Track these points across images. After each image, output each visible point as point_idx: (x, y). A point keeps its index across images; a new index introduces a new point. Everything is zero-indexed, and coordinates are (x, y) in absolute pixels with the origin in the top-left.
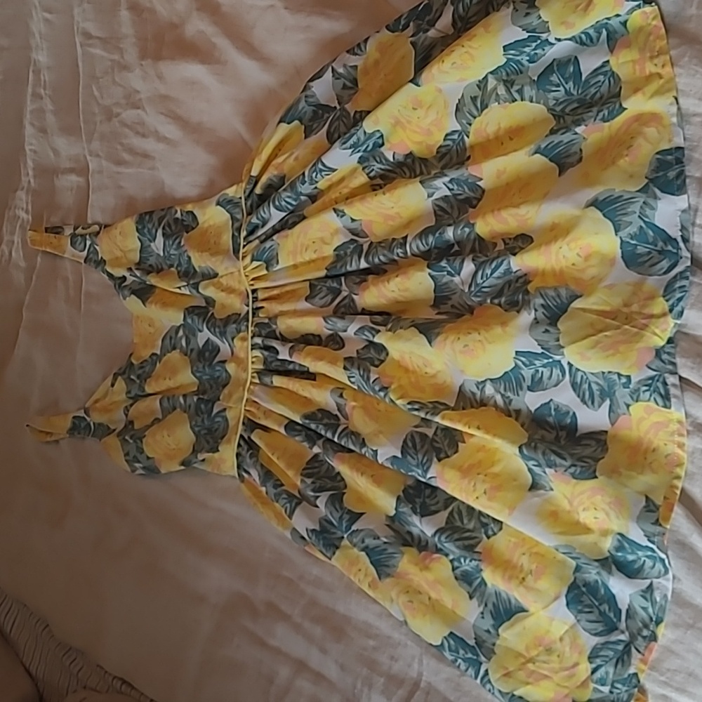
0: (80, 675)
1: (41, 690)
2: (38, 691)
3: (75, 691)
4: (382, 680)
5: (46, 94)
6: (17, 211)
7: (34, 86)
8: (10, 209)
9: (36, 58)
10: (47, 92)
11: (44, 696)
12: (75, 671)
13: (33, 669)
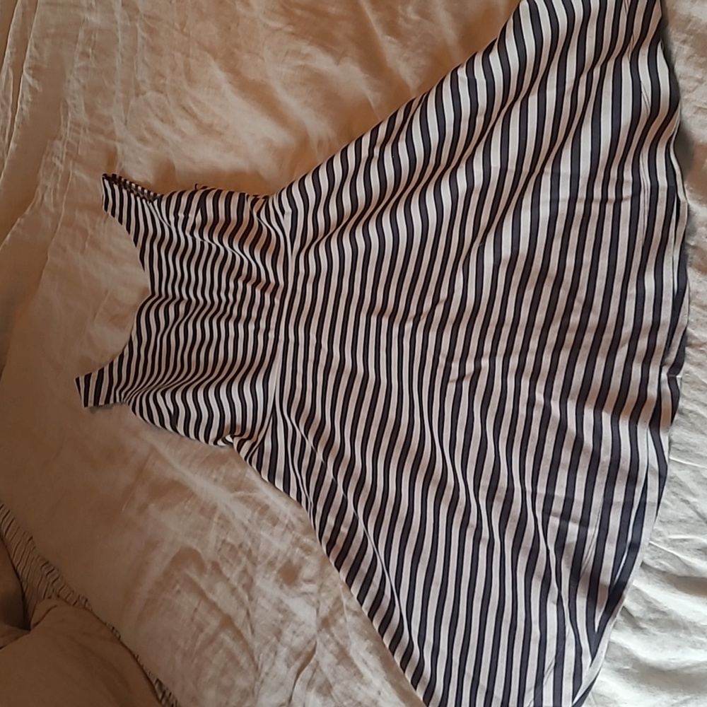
0: (55, 584)
1: (24, 589)
2: (22, 589)
3: (50, 597)
5: (93, 53)
6: (53, 158)
7: (84, 45)
8: (48, 154)
9: (89, 18)
10: (94, 52)
11: (26, 595)
12: (51, 581)
13: (20, 569)
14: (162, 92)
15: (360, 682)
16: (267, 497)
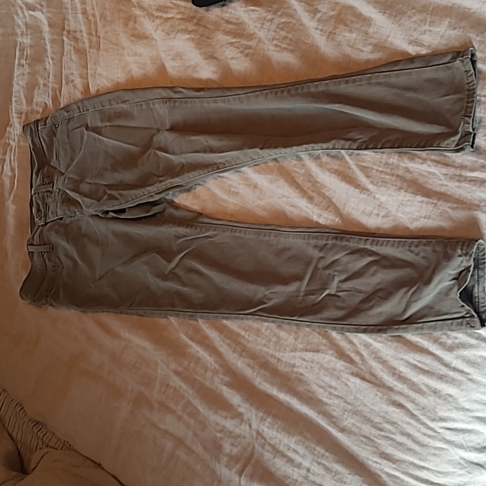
0: (44, 438)
1: (19, 448)
2: (17, 448)
3: (41, 448)
4: (226, 459)
5: (26, 63)
7: (20, 59)
9: (21, 41)
10: (27, 61)
11: (21, 452)
12: (41, 437)
13: (14, 435)
15: (292, 466)
16: (198, 352)
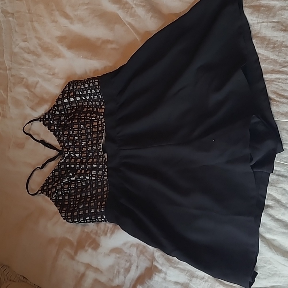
12: (6, 274)
14: (26, 42)
